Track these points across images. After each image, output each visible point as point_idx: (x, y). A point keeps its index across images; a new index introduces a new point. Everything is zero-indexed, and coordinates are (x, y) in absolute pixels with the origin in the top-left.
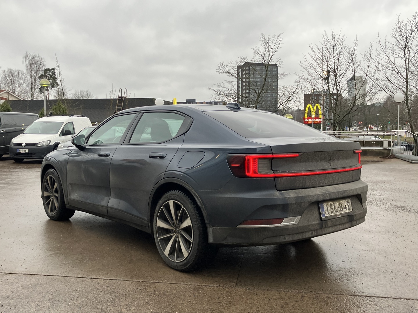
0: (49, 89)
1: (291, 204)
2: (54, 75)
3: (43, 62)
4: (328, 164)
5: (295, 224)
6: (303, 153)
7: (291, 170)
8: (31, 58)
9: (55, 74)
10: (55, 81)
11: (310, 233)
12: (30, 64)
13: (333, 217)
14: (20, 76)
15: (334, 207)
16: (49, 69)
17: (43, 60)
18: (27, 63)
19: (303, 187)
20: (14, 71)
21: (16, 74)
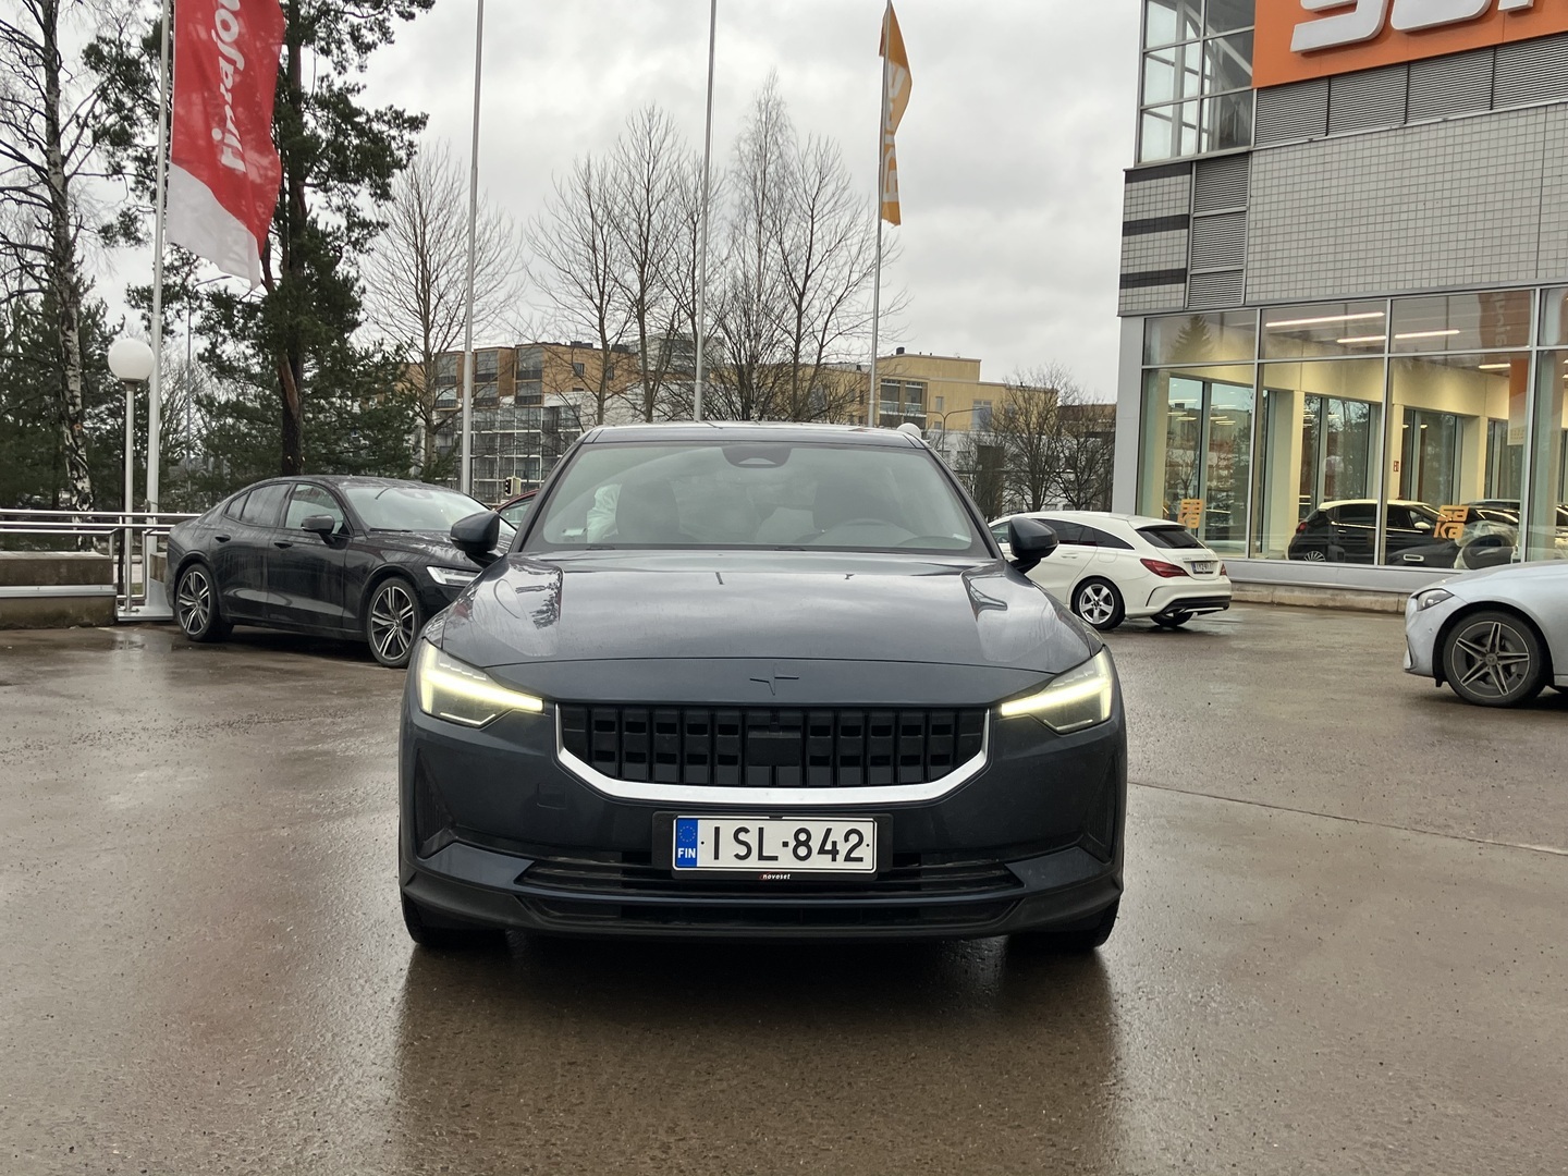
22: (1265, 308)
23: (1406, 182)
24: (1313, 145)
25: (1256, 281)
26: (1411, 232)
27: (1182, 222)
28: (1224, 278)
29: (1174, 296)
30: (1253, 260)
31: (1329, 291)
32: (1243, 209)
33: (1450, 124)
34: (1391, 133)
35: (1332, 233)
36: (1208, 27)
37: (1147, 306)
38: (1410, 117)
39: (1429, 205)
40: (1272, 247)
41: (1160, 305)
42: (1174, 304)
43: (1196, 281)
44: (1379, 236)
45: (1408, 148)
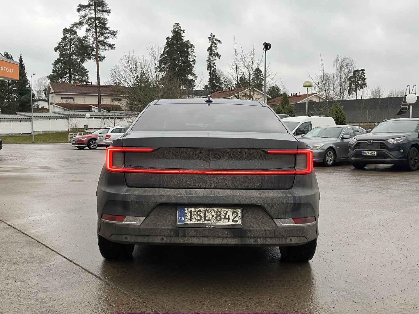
0: (357, 90)
1: (131, 202)
2: (363, 76)
3: (353, 63)
4: (208, 163)
5: (136, 224)
6: (158, 148)
7: (145, 166)
8: (341, 60)
9: (365, 75)
10: (364, 82)
11: (160, 238)
12: (340, 67)
13: (199, 226)
14: (335, 80)
15: (205, 215)
16: (359, 70)
17: (354, 62)
18: (337, 66)
19: (162, 186)
20: (330, 75)
21: (331, 77)
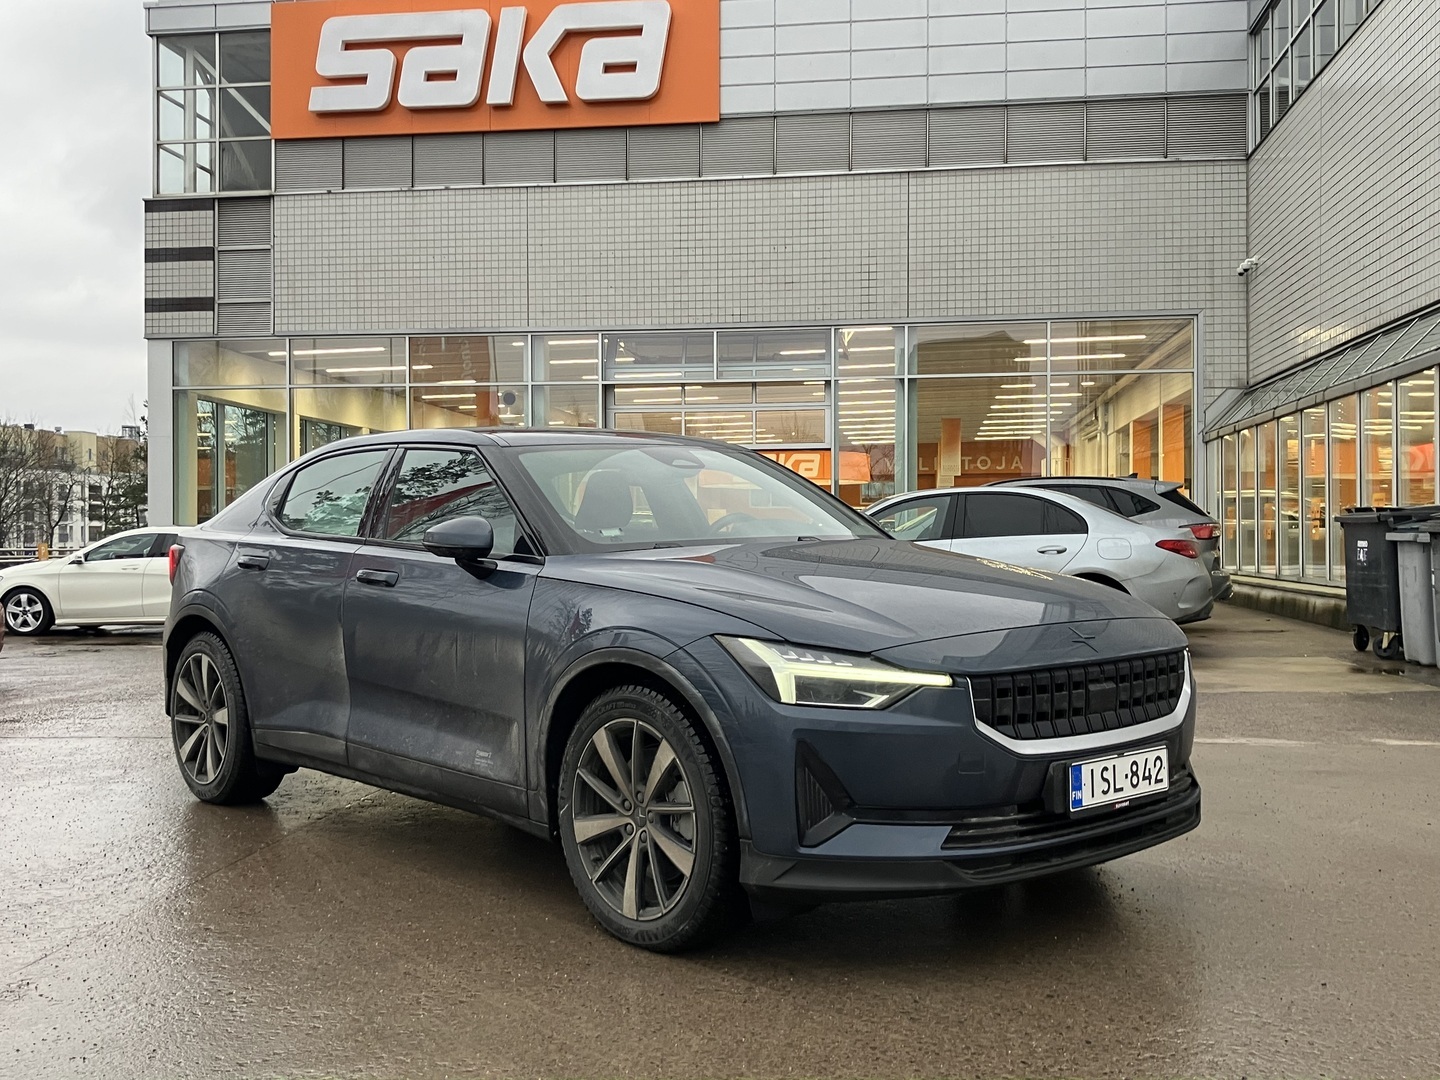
22: (294, 339)
23: (417, 237)
24: (331, 196)
25: (285, 313)
26: (424, 281)
27: (206, 254)
28: (251, 309)
29: (203, 322)
30: (281, 294)
31: (354, 326)
32: (268, 247)
33: (450, 192)
34: (401, 194)
35: (353, 275)
36: (222, 78)
37: (176, 330)
38: (416, 181)
39: (438, 258)
40: (298, 284)
41: (189, 330)
42: (203, 330)
43: (226, 311)
44: (396, 282)
45: (417, 208)
